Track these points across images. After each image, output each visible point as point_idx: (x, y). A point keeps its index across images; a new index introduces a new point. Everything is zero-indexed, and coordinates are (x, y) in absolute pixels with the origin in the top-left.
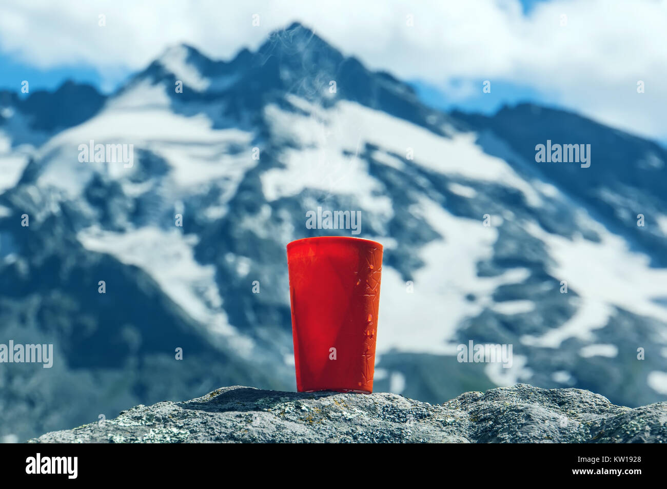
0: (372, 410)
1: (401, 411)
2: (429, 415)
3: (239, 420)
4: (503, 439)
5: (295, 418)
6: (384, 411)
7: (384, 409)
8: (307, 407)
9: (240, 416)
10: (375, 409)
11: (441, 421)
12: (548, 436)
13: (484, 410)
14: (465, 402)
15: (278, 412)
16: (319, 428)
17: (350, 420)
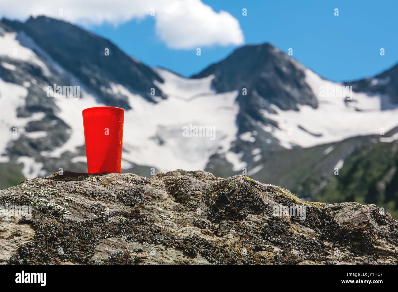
0: (126, 180)
1: (138, 181)
2: (149, 182)
3: (76, 185)
4: (182, 191)
5: (98, 184)
6: (131, 181)
7: (131, 180)
8: (101, 179)
9: (76, 183)
10: (128, 180)
11: (155, 185)
12: (198, 189)
13: (170, 180)
14: (160, 177)
15: (90, 181)
16: (110, 188)
17: (121, 184)
